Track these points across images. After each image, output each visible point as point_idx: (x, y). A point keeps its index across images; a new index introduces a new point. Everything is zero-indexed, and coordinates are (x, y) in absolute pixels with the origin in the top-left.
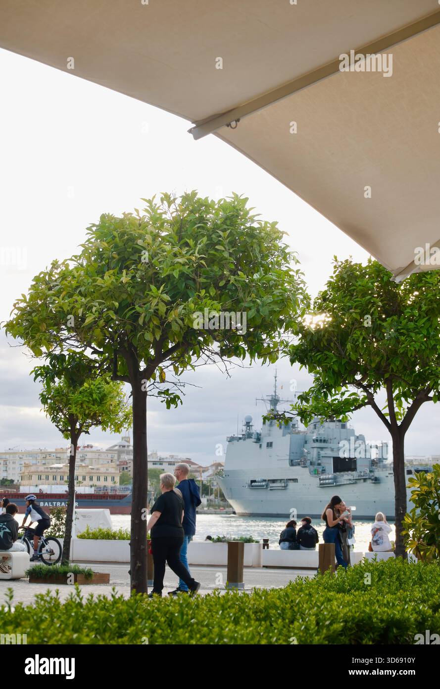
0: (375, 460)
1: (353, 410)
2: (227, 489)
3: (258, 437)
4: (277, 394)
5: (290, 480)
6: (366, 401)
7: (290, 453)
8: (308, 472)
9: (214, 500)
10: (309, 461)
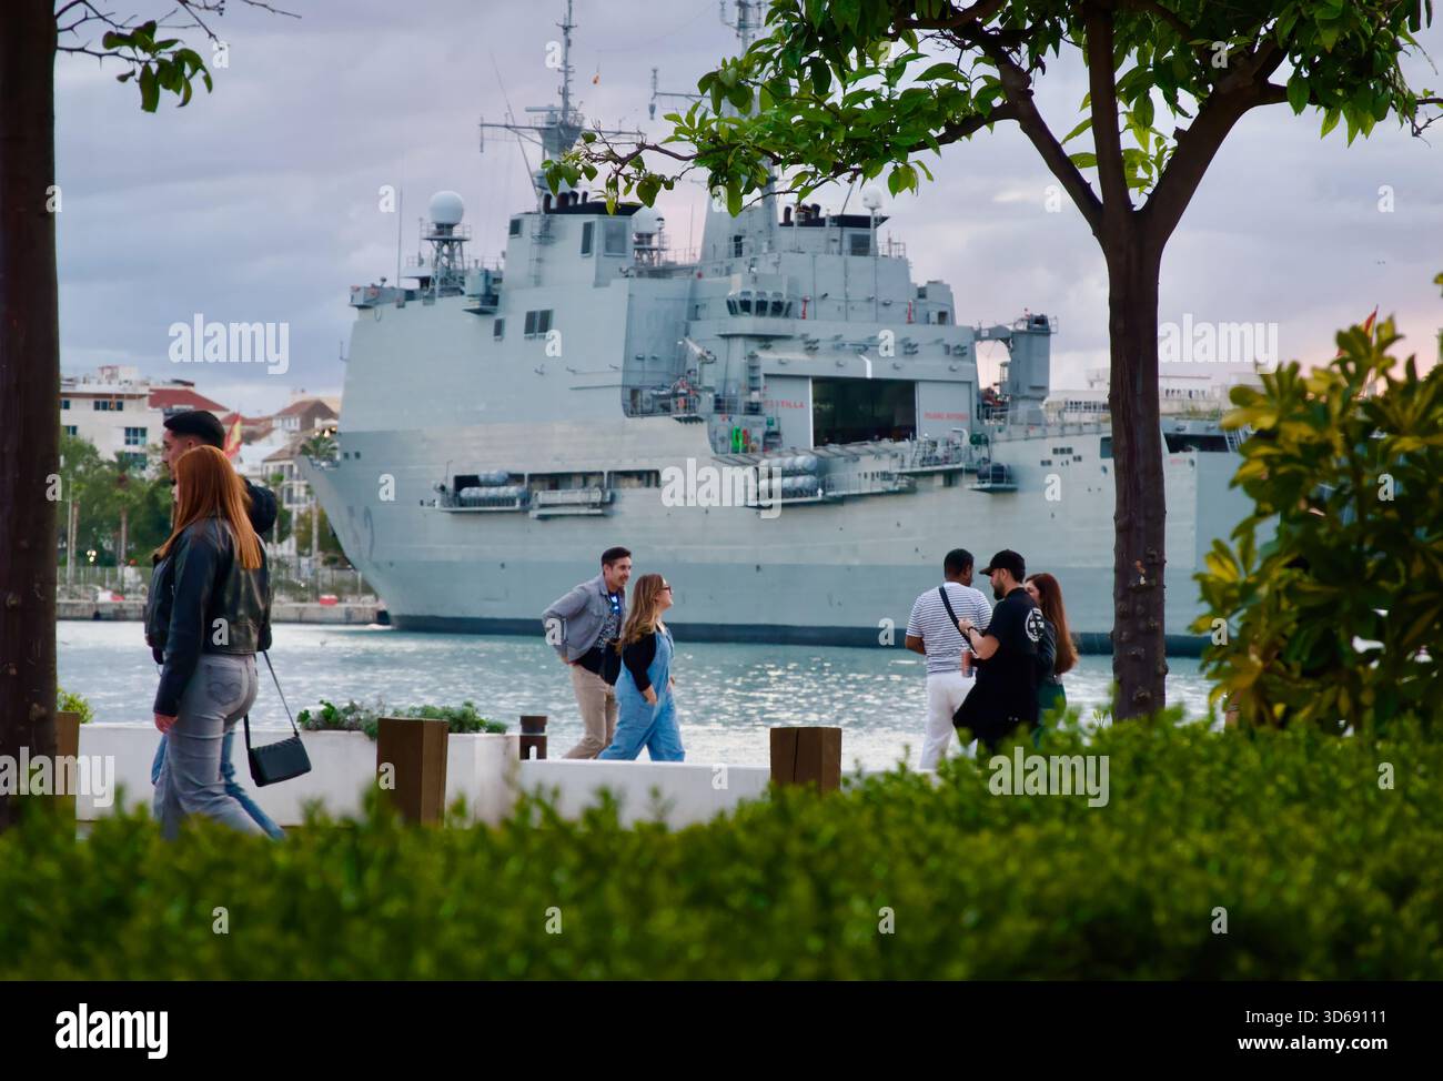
0: (997, 390)
1: (943, 140)
2: (351, 511)
3: (488, 288)
4: (573, 102)
5: (627, 474)
6: (997, 102)
7: (626, 360)
8: (707, 444)
9: (294, 564)
10: (711, 395)
